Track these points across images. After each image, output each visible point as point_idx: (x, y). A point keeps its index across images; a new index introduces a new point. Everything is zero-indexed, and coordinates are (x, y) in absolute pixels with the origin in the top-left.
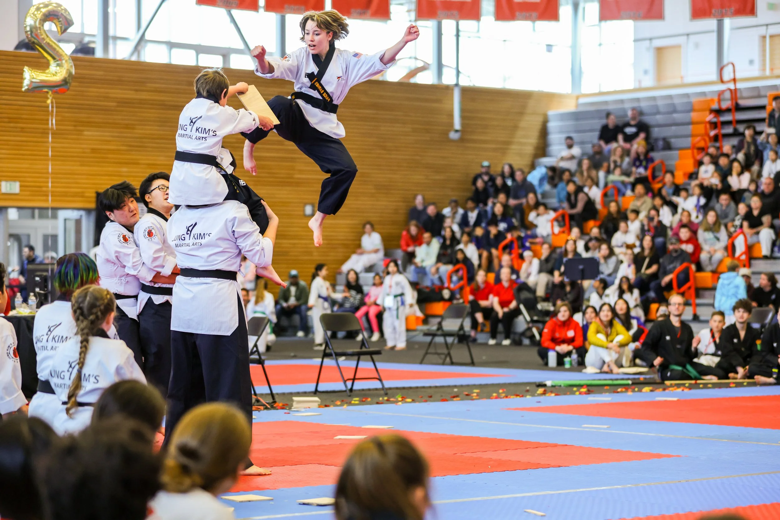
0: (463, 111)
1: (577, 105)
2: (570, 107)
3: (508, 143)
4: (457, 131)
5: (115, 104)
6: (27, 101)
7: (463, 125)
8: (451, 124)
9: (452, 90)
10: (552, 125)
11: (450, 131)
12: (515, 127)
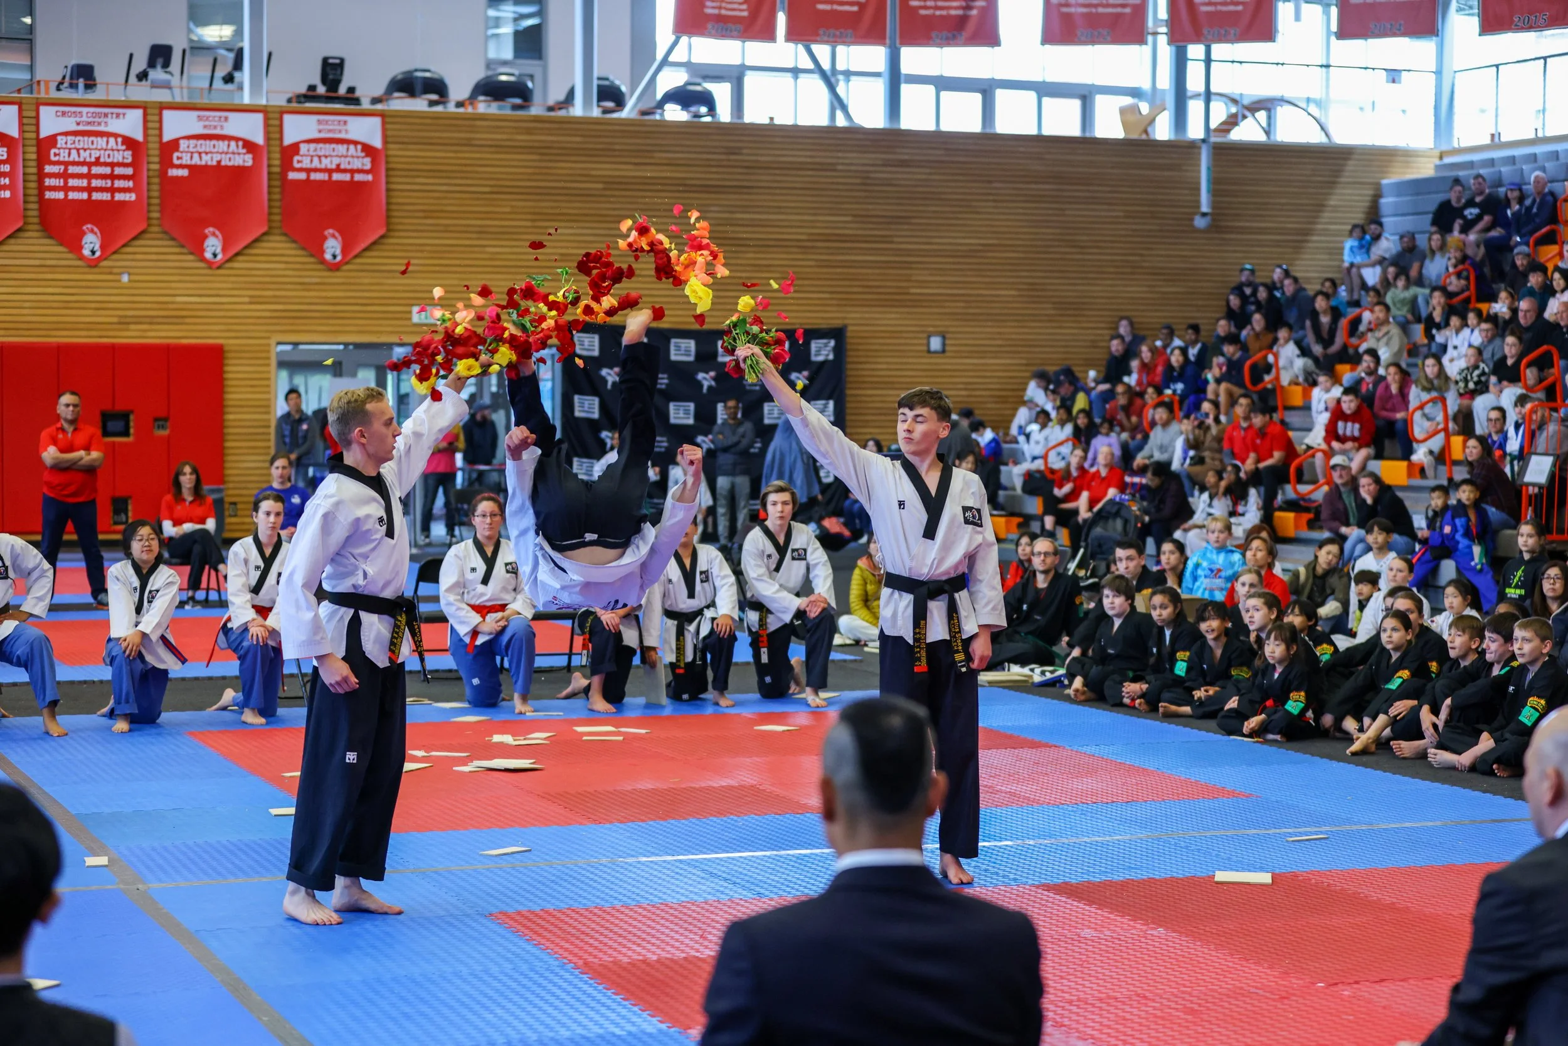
0: (1214, 181)
1: (1437, 168)
2: (1426, 170)
3: (1307, 232)
4: (1204, 215)
5: (600, 186)
6: (456, 185)
7: (1214, 205)
8: (1197, 204)
9: (1200, 148)
10: (1387, 202)
11: (1195, 214)
12: (1320, 207)
